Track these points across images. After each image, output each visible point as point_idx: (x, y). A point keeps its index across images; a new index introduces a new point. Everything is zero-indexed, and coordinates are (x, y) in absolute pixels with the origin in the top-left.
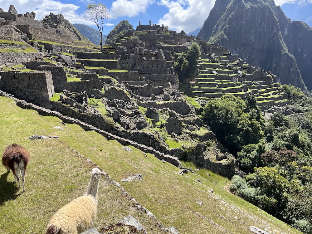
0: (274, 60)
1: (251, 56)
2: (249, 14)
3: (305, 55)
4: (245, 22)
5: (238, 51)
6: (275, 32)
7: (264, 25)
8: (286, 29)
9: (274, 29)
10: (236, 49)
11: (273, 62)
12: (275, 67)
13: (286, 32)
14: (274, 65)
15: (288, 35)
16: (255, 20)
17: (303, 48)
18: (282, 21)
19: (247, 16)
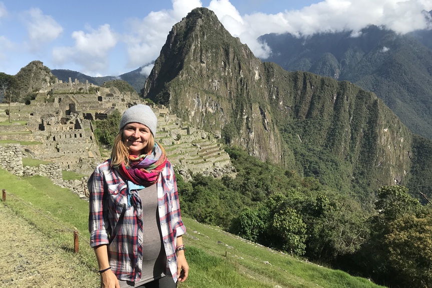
0: (245, 111)
1: (217, 106)
2: (209, 55)
3: (281, 103)
4: (205, 64)
5: (200, 100)
6: (242, 76)
7: (229, 68)
8: (257, 72)
9: (241, 73)
10: (198, 97)
11: (244, 113)
12: (246, 118)
13: (257, 76)
14: (246, 117)
15: (260, 80)
16: (217, 62)
17: (278, 95)
18: (251, 63)
19: (207, 57)
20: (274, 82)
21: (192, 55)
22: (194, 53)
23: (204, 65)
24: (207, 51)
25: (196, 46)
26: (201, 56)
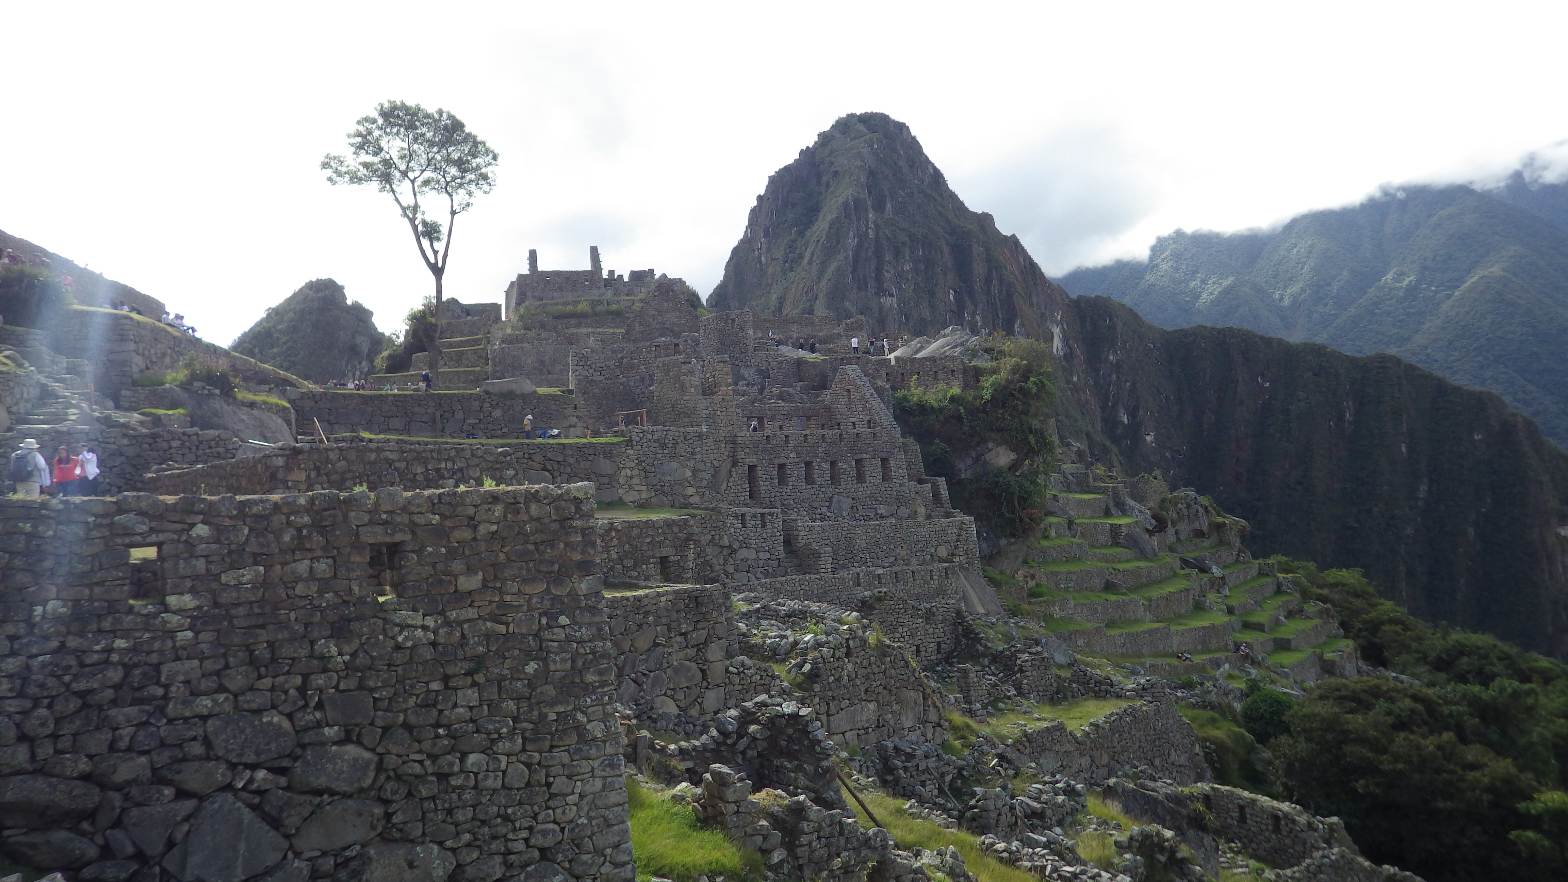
2: (907, 267)
3: (1149, 438)
4: (894, 299)
7: (974, 314)
8: (1056, 331)
13: (1057, 343)
15: (1069, 356)
16: (932, 294)
17: (1136, 409)
18: (1035, 300)
19: (900, 277)
20: (1118, 366)
21: (850, 269)
22: (856, 262)
23: (889, 302)
24: (897, 253)
25: (862, 237)
26: (879, 270)
